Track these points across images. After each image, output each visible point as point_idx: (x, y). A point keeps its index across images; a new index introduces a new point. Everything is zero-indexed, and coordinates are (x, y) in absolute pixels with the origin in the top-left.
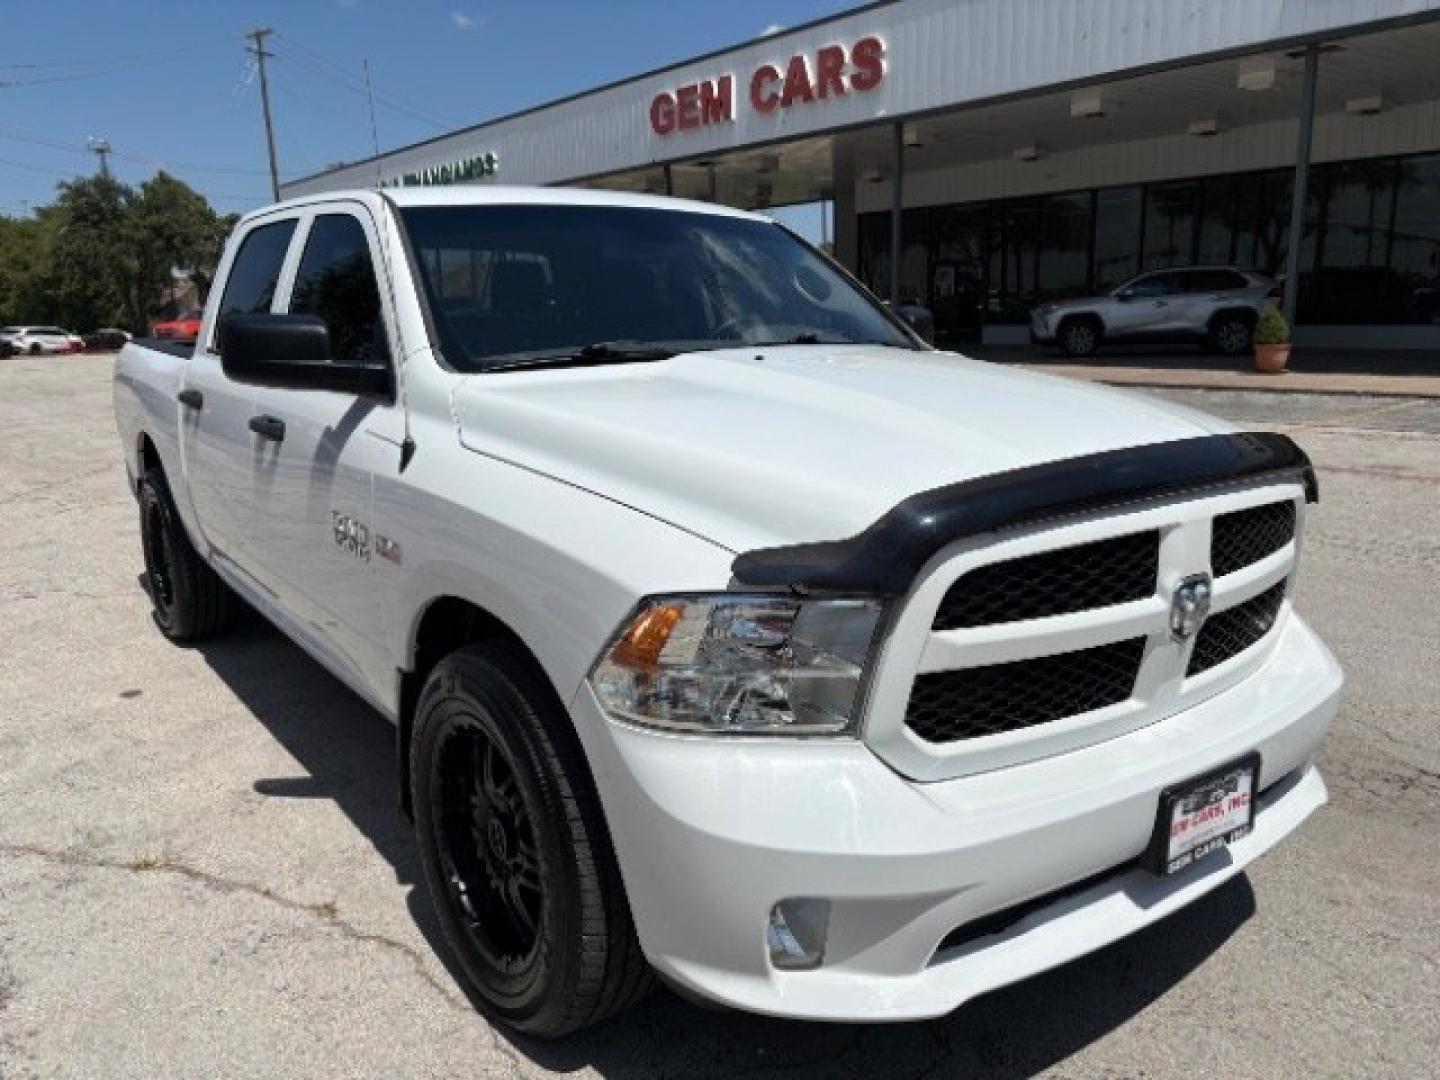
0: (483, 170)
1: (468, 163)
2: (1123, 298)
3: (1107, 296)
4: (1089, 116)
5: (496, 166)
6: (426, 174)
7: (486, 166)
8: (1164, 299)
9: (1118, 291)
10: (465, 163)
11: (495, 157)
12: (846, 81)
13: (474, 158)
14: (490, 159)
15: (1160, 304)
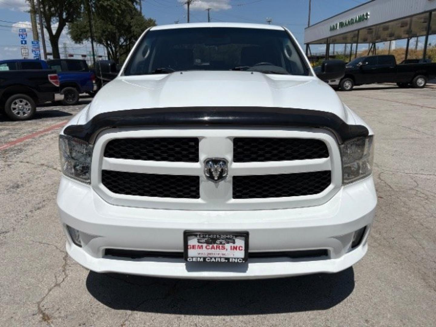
0: (364, 18)
1: (360, 17)
5: (368, 17)
6: (346, 21)
7: (365, 17)
10: (359, 17)
11: (369, 13)
13: (362, 15)
14: (367, 15)
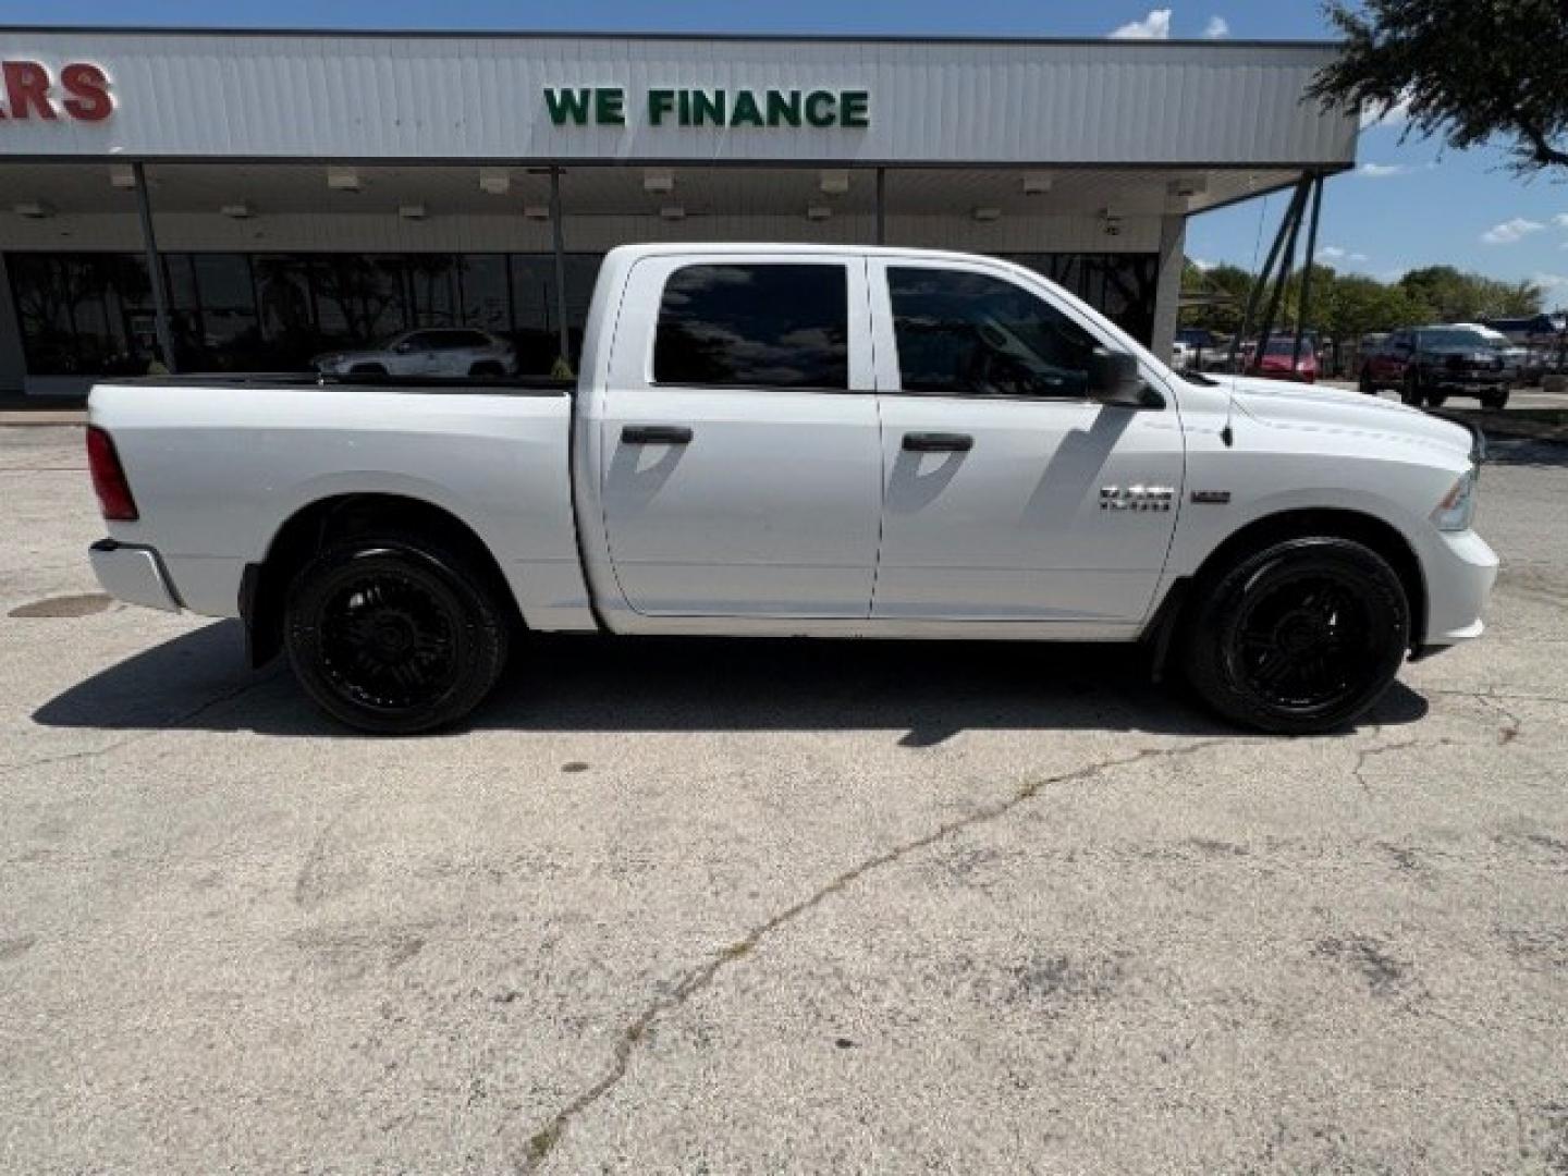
2: (400, 352)
3: (383, 349)
4: (347, 189)
8: (435, 353)
9: (393, 344)
12: (56, 105)
15: (431, 357)
